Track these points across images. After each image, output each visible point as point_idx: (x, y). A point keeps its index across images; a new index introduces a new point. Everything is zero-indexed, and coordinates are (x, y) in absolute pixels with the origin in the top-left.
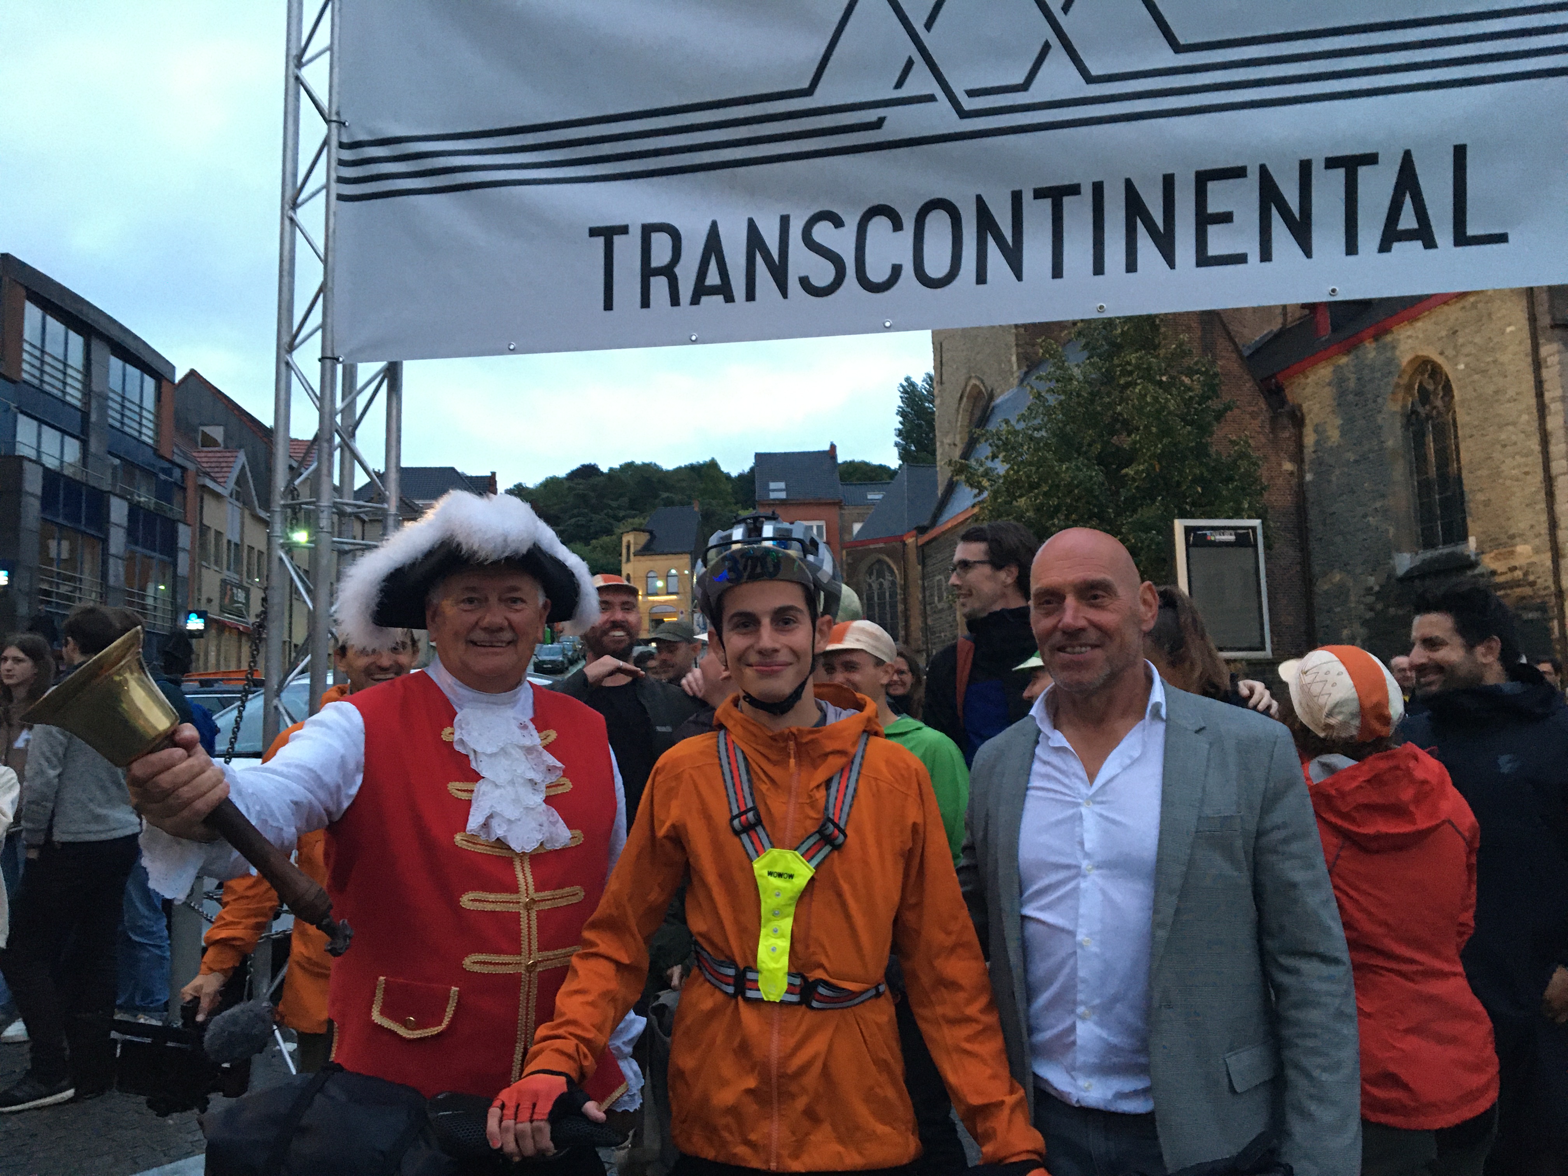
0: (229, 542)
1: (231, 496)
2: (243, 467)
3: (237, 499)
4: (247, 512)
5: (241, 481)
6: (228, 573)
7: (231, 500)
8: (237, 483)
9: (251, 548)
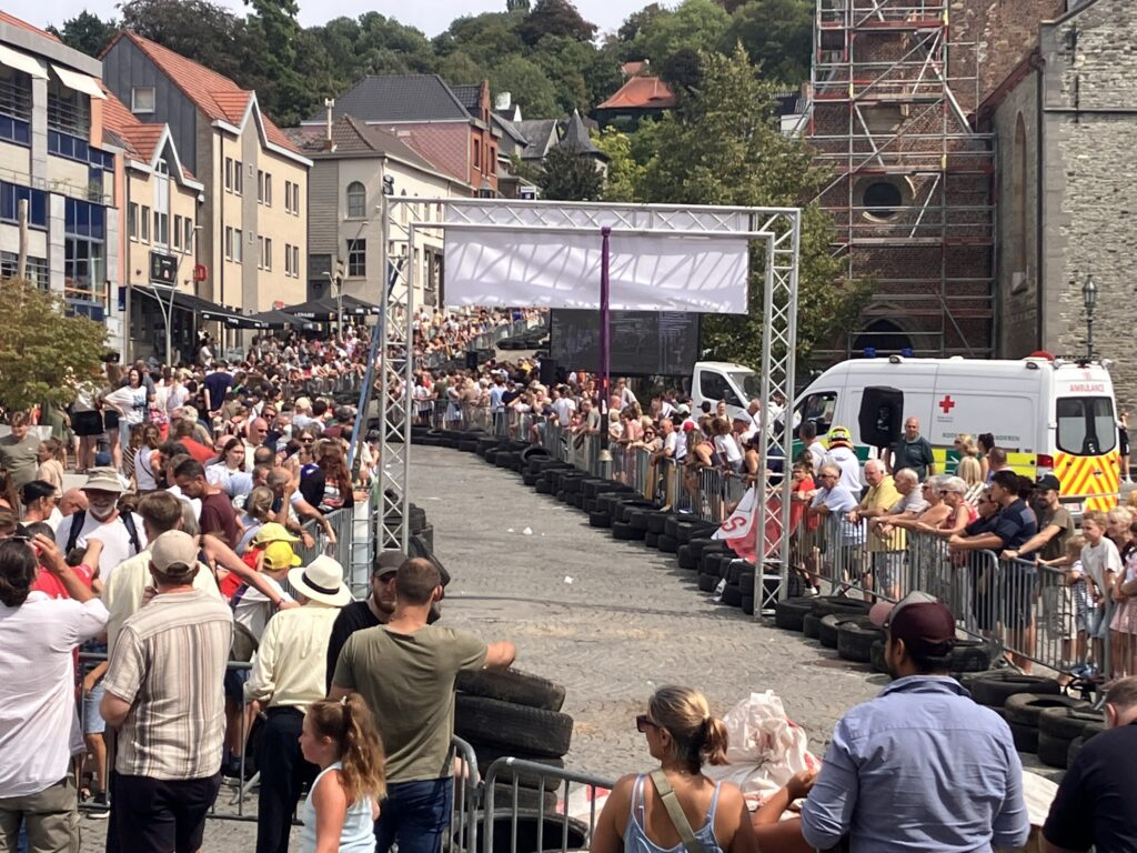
0: (156, 214)
1: (157, 169)
2: (168, 140)
3: (164, 172)
4: (173, 183)
5: (166, 153)
6: (157, 244)
7: (156, 173)
8: (163, 156)
9: (177, 218)
